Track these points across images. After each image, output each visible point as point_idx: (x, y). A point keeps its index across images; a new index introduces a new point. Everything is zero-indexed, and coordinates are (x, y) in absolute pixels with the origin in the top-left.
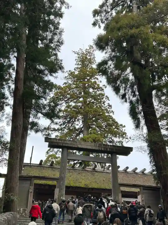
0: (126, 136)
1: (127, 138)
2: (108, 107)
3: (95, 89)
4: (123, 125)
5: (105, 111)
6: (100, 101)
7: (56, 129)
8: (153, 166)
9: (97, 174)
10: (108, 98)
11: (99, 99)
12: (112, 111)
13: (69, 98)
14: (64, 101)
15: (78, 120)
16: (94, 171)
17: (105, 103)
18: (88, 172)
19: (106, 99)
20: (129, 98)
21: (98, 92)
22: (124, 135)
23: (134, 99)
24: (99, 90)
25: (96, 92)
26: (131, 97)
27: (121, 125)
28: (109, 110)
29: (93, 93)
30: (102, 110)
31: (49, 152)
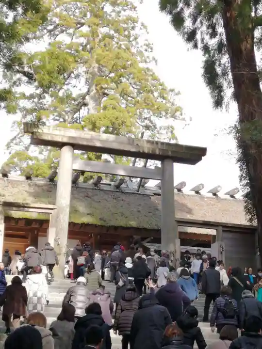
0: (181, 114)
1: (184, 119)
2: (145, 47)
3: (118, 5)
4: (176, 91)
5: (139, 58)
6: (126, 33)
7: (27, 94)
8: (246, 186)
9: (123, 197)
10: (145, 27)
11: (125, 30)
12: (154, 59)
13: (58, 25)
14: (45, 31)
15: (77, 76)
16: (118, 192)
17: (138, 40)
18: (105, 193)
19: (141, 29)
20: (203, 40)
21: (122, 12)
22: (178, 114)
23: (213, 43)
24: (125, 8)
25: (120, 12)
26: (207, 37)
27: (172, 90)
28: (146, 54)
29: (113, 14)
30: (133, 54)
31: (12, 144)
